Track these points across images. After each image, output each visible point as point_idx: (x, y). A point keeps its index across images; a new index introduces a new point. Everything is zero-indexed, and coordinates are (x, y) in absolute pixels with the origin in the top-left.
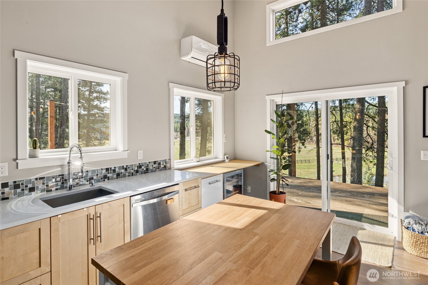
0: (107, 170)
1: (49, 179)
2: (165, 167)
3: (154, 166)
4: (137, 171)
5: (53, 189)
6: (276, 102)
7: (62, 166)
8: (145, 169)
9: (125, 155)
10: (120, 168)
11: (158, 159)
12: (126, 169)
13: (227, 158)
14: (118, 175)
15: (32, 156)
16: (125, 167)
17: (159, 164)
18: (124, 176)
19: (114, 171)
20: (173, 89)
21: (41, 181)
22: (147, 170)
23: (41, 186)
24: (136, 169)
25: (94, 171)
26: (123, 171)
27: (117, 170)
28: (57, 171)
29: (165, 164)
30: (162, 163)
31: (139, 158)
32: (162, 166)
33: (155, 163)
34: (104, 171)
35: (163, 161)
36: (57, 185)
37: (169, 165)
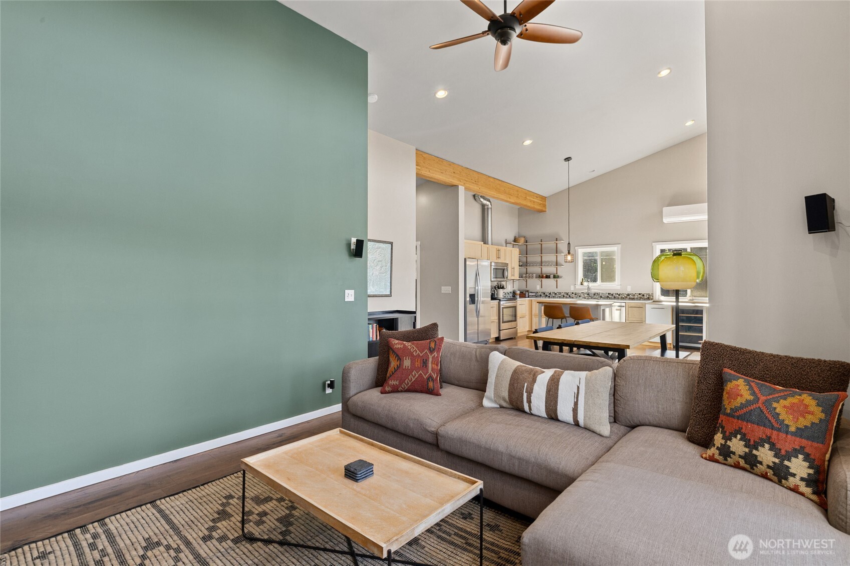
0: (609, 294)
1: (585, 293)
2: (648, 298)
3: (639, 296)
4: (626, 297)
7: (590, 289)
8: (632, 297)
9: (619, 287)
10: (616, 294)
11: (643, 293)
12: (619, 295)
14: (615, 297)
15: (582, 284)
17: (643, 295)
18: (618, 298)
19: (612, 295)
22: (634, 297)
25: (602, 293)
26: (618, 296)
27: (614, 294)
29: (648, 296)
30: (645, 295)
31: (628, 290)
32: (646, 297)
33: (640, 294)
34: (607, 294)
35: (647, 294)
37: (652, 297)
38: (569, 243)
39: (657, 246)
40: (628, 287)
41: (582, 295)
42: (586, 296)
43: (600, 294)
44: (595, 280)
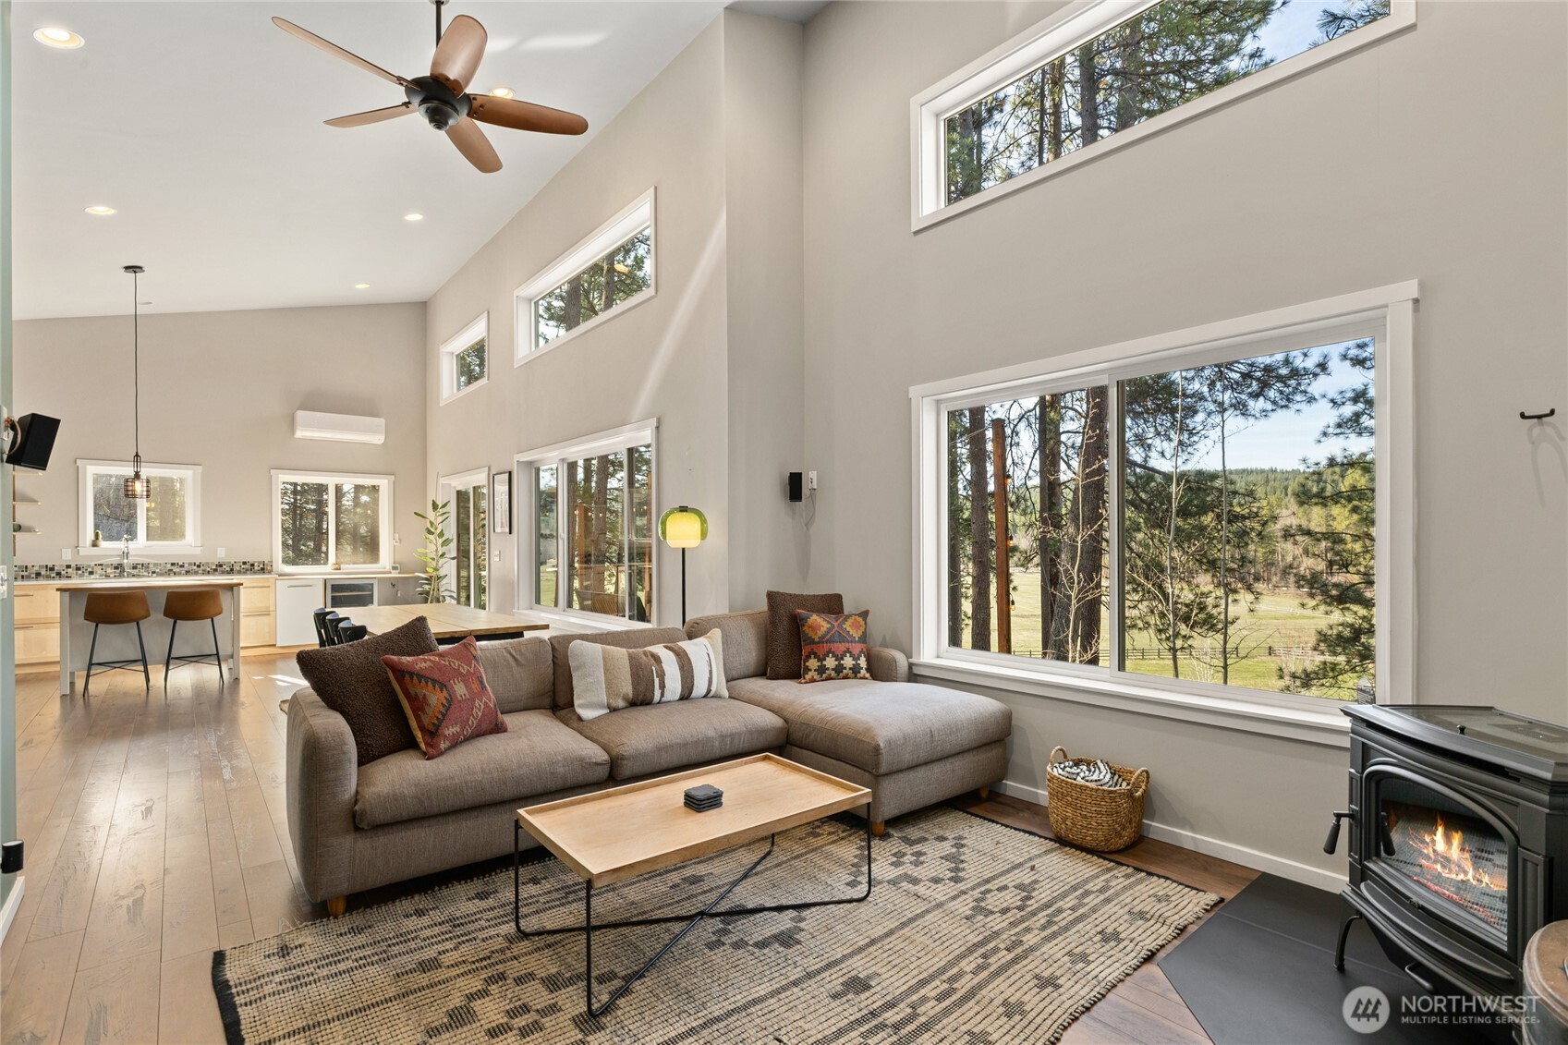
0: (173, 564)
1: (107, 566)
2: (263, 569)
3: (243, 566)
4: (215, 570)
5: (112, 575)
6: (455, 487)
7: (119, 556)
8: (228, 569)
9: (198, 551)
10: (190, 564)
11: (251, 561)
12: (198, 566)
13: (394, 568)
14: (187, 571)
15: (95, 544)
16: (197, 563)
17: (252, 565)
18: (196, 573)
20: (278, 478)
21: (100, 567)
22: (232, 570)
23: (100, 572)
24: (214, 567)
25: (156, 565)
26: (195, 567)
27: (186, 565)
28: (116, 561)
29: (261, 566)
30: (256, 564)
31: (219, 556)
32: (256, 568)
33: (244, 563)
35: (260, 563)
36: (115, 573)
37: (269, 568)
38: (137, 455)
39: (280, 476)
40: (219, 549)
41: (98, 570)
42: (109, 570)
43: (151, 566)
44: (132, 534)
